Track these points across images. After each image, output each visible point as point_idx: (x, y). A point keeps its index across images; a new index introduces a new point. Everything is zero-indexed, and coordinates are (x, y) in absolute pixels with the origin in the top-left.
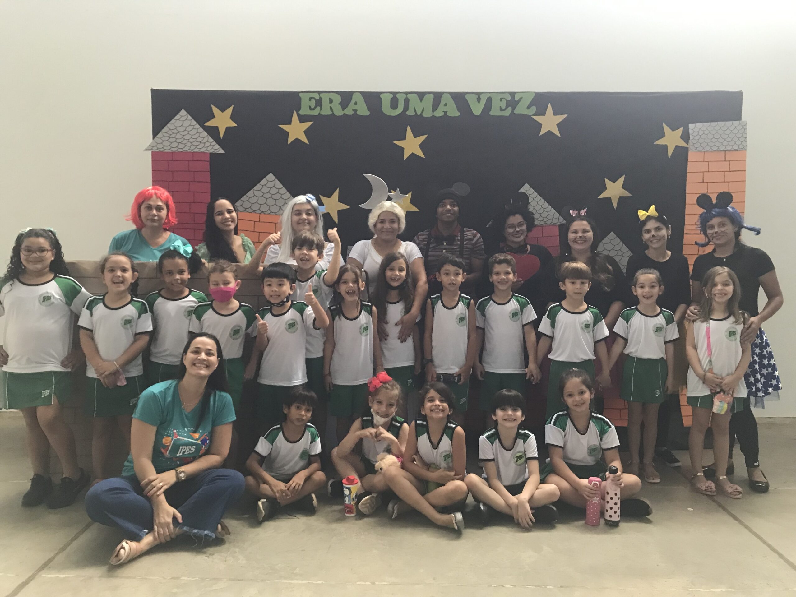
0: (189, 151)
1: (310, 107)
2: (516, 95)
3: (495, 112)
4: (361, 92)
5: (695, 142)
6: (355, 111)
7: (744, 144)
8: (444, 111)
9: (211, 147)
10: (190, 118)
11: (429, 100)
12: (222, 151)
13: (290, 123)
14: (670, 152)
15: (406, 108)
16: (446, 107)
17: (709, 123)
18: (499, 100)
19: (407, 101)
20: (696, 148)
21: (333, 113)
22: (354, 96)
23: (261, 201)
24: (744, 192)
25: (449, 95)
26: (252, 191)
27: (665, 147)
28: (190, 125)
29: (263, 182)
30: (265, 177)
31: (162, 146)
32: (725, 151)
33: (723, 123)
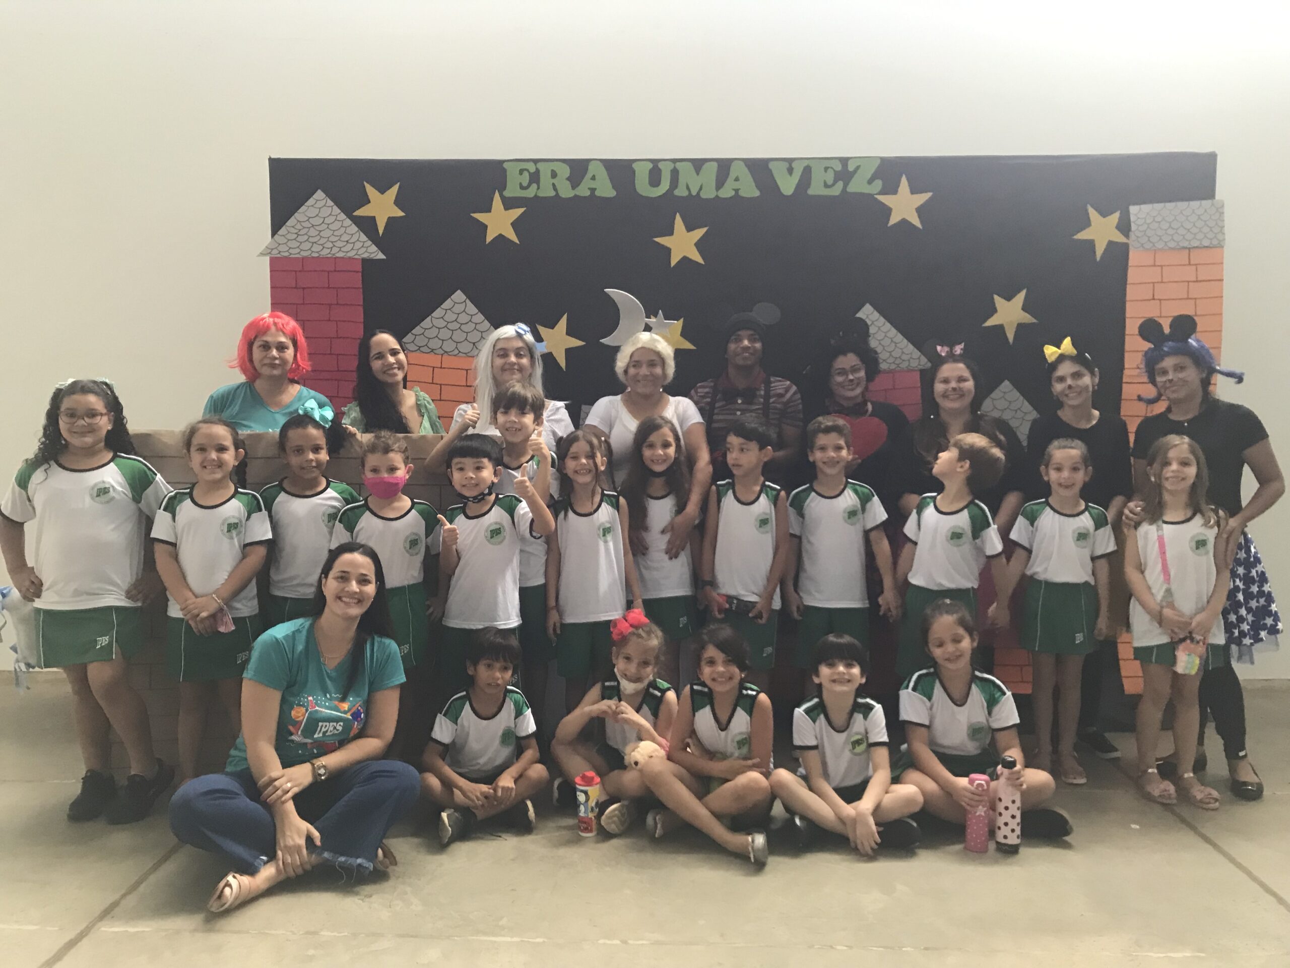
0: (329, 256)
1: (521, 184)
2: (850, 162)
3: (816, 189)
4: (601, 160)
5: (1139, 234)
6: (593, 190)
7: (1220, 237)
8: (734, 190)
9: (364, 250)
10: (330, 203)
11: (711, 171)
12: (381, 256)
13: (489, 210)
14: (1100, 251)
15: (674, 185)
16: (737, 182)
17: (1162, 205)
18: (823, 170)
19: (675, 174)
20: (1142, 245)
21: (557, 194)
22: (591, 167)
23: (445, 334)
24: (1221, 314)
25: (742, 163)
26: (429, 318)
27: (1091, 244)
28: (330, 215)
29: (448, 304)
30: (449, 296)
31: (287, 249)
32: (1189, 249)
33: (1185, 204)
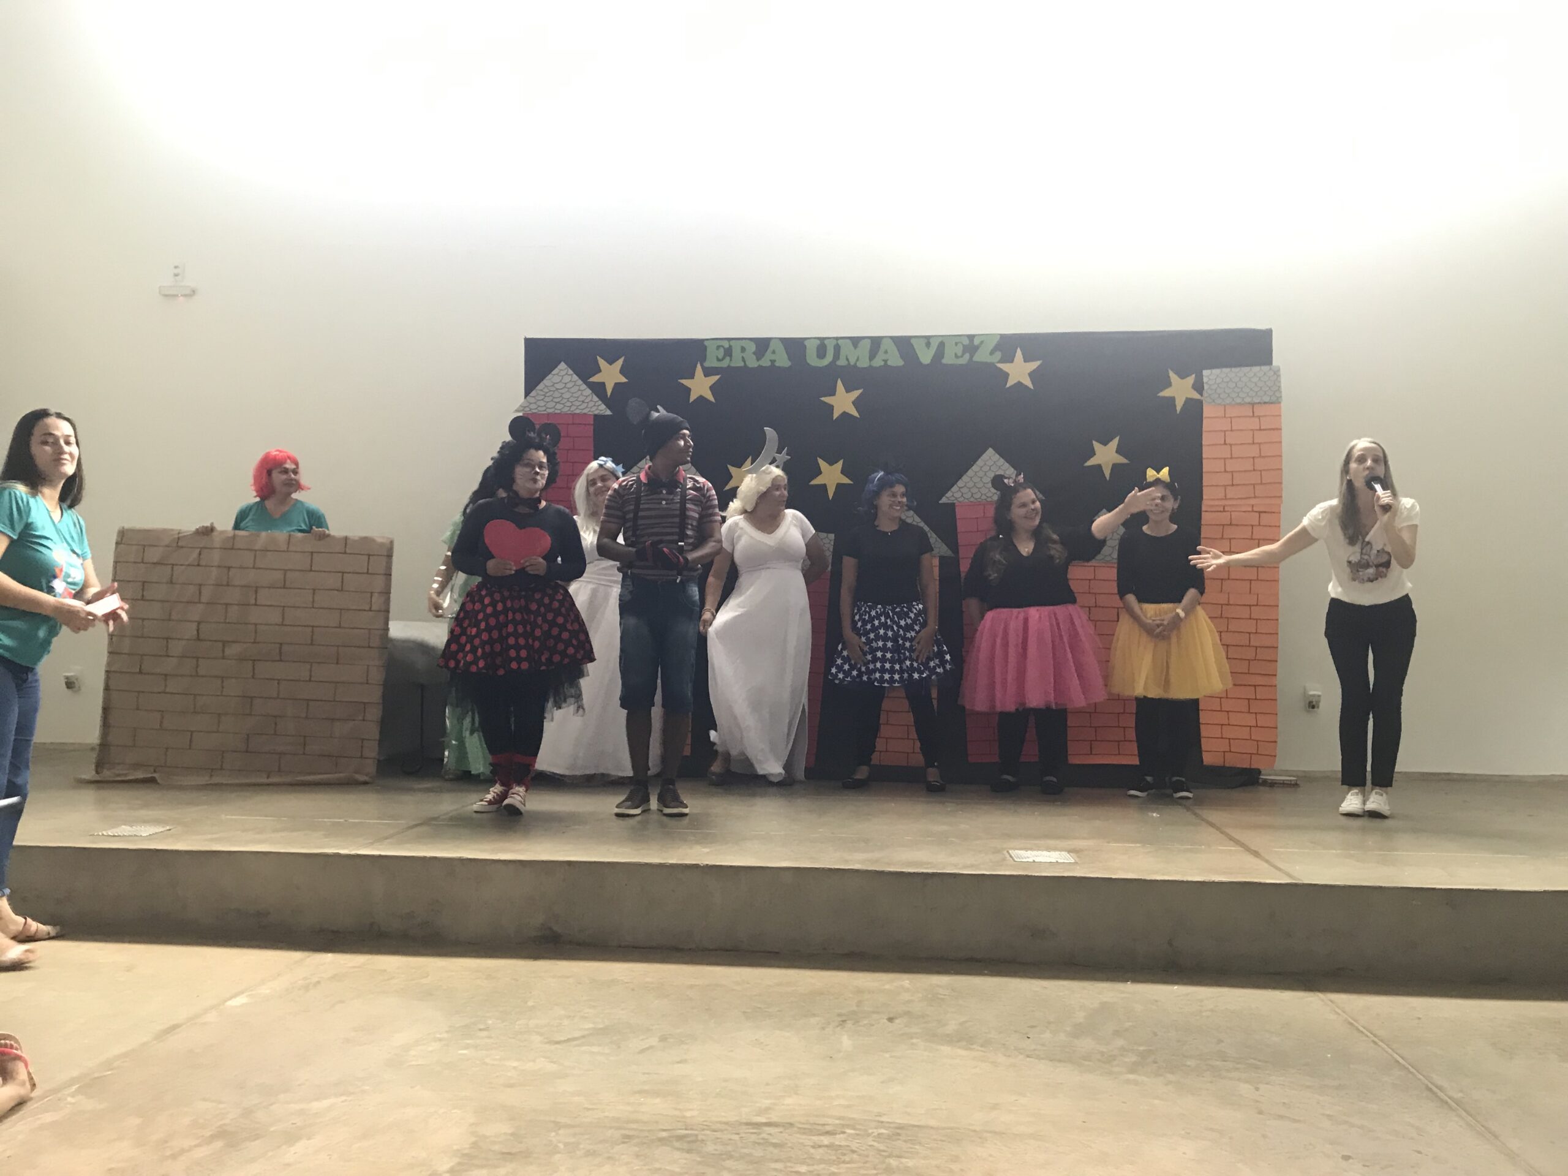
0: (569, 412)
1: (717, 357)
2: (974, 338)
3: (948, 359)
4: (781, 339)
5: (1210, 392)
6: (773, 361)
7: (1277, 394)
8: (883, 360)
9: (595, 408)
10: (571, 372)
11: (866, 346)
12: (608, 412)
13: (692, 376)
14: (1179, 405)
15: (837, 355)
16: (886, 355)
17: (1229, 369)
18: (954, 344)
19: (837, 348)
20: (1214, 401)
21: (745, 364)
22: (772, 344)
25: (890, 340)
27: (1172, 400)
28: (571, 381)
31: (536, 407)
32: (1253, 404)
33: (1248, 369)
